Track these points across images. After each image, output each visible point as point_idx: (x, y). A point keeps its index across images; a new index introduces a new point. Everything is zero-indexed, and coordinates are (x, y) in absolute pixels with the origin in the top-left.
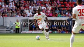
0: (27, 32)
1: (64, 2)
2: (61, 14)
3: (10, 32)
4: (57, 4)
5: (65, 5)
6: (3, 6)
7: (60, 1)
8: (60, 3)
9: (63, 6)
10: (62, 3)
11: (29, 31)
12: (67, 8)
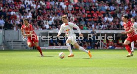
0: (47, 48)
1: (90, 12)
2: (87, 26)
3: (27, 48)
4: (83, 13)
5: (92, 14)
6: (18, 17)
7: (86, 10)
8: (86, 13)
9: (90, 16)
10: (89, 12)
11: (49, 47)
12: (94, 18)
